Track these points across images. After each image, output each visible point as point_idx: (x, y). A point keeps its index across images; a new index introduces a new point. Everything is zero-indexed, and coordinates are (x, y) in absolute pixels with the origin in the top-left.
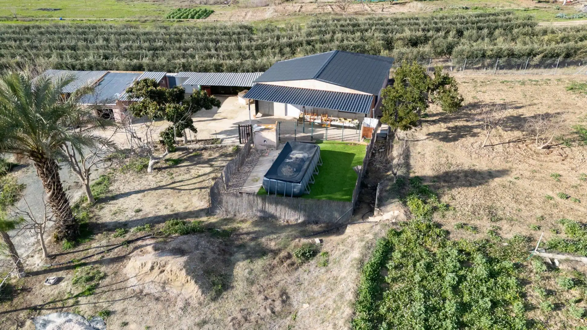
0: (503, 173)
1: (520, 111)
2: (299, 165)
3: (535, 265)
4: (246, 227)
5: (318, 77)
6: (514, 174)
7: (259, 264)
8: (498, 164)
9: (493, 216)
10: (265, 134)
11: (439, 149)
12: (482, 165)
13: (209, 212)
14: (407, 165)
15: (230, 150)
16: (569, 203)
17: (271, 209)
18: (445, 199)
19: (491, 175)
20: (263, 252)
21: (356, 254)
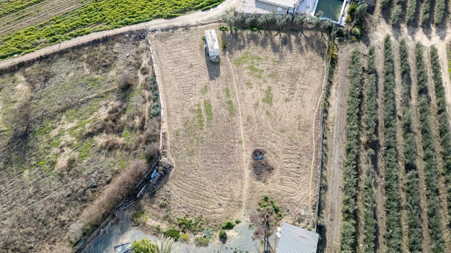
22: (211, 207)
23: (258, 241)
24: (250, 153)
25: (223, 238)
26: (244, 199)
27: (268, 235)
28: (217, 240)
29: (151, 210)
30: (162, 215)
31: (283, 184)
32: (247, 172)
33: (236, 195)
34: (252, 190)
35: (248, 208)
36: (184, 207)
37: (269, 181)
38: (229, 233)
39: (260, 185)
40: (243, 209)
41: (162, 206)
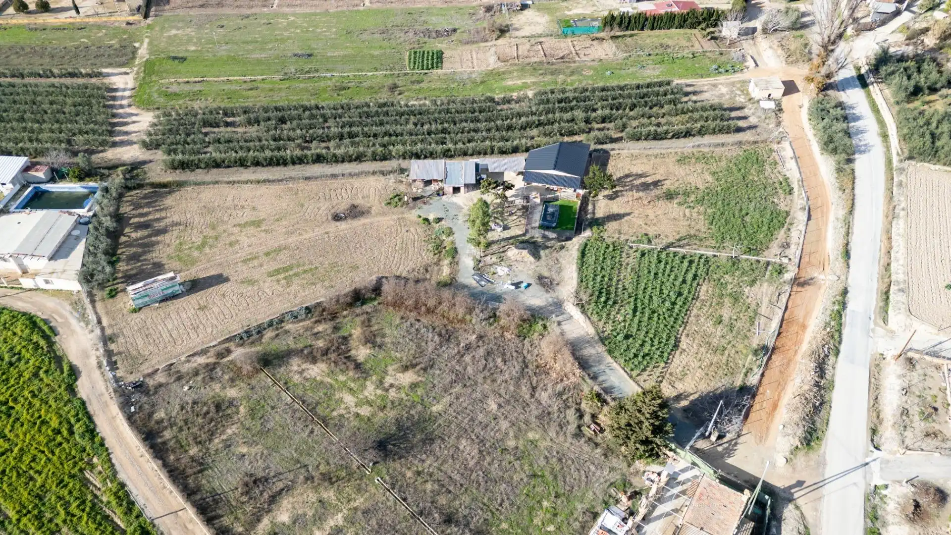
0: (629, 214)
1: (647, 179)
2: (553, 214)
3: (627, 247)
4: (539, 240)
5: (555, 169)
6: (632, 215)
7: (547, 251)
8: (628, 211)
9: (620, 233)
10: (535, 200)
11: (607, 205)
12: (622, 211)
13: (524, 235)
14: (594, 213)
15: (520, 207)
16: (647, 227)
17: (547, 233)
18: (606, 227)
19: (624, 215)
20: (547, 247)
21: (577, 247)
22: (412, 237)
23: (431, 201)
24: (338, 223)
25: (439, 220)
26: (395, 217)
27: (422, 197)
28: (443, 222)
29: (434, 278)
30: (436, 268)
31: (368, 197)
32: (363, 221)
33: (392, 222)
34: (384, 214)
35: (403, 213)
36: (421, 255)
37: (369, 205)
38: (431, 217)
39: (374, 210)
40: (405, 216)
41: (427, 271)
